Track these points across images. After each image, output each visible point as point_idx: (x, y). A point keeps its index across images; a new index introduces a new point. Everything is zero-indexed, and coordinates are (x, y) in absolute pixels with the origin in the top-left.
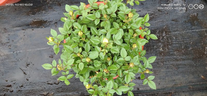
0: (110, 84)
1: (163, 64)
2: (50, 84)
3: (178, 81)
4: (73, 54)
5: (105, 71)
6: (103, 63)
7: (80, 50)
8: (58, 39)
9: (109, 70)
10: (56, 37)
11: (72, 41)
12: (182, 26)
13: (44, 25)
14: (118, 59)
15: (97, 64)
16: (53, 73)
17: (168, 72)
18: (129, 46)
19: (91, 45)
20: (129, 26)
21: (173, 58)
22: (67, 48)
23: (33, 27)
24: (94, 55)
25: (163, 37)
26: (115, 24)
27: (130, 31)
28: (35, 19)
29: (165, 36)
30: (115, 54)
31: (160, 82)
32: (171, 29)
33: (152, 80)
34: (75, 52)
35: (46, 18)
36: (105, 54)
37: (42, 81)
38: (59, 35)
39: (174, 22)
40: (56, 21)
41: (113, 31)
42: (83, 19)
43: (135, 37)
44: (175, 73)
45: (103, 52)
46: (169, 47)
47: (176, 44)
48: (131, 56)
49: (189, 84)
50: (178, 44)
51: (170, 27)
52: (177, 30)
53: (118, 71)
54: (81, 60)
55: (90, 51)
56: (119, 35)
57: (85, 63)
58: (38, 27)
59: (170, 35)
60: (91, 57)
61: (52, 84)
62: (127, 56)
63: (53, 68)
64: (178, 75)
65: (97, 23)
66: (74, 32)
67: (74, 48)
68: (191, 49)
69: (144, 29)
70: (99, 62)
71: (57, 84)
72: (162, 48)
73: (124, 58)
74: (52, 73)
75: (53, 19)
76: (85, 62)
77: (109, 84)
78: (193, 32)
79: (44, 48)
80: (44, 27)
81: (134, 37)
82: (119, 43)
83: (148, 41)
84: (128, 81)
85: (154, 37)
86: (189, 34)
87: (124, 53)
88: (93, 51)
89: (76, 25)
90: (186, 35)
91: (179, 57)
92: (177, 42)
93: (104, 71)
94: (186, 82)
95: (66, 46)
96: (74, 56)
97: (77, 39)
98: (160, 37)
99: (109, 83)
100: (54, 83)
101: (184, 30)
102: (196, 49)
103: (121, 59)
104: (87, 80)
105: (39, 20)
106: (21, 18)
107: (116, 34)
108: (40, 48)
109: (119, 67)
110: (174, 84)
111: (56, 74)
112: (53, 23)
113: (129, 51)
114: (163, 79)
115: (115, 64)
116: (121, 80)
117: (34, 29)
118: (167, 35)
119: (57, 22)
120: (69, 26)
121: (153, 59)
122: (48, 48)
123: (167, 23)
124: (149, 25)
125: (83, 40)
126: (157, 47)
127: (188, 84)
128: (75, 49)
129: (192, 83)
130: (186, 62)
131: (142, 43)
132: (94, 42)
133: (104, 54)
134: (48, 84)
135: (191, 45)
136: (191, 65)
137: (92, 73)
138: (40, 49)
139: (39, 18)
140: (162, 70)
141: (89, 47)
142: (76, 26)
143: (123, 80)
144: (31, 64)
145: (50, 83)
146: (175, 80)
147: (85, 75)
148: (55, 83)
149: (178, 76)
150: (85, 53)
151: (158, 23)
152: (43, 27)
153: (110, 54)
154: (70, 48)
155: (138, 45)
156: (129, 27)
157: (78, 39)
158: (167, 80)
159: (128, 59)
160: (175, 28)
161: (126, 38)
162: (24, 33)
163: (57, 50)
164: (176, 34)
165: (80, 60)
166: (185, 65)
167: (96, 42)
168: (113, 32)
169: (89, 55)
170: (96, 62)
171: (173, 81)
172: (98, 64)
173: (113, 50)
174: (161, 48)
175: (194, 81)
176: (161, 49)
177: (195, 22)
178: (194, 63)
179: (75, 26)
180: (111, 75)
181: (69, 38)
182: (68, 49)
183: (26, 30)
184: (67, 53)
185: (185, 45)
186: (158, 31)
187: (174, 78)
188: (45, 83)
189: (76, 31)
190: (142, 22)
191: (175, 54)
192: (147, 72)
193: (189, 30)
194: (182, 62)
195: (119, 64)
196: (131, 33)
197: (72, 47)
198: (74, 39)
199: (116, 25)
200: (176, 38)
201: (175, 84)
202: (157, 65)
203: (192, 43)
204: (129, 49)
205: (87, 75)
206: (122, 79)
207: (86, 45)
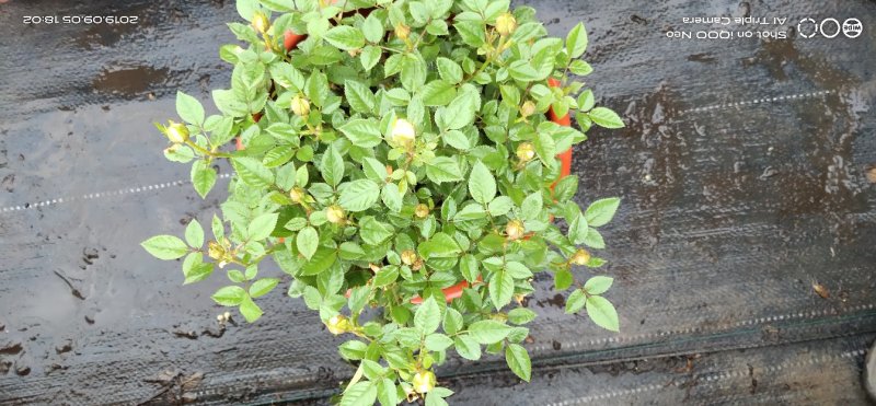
0: (429, 311)
1: (655, 240)
2: (187, 336)
3: (717, 308)
4: (272, 193)
5: (407, 261)
6: (399, 230)
7: (303, 174)
8: (209, 134)
9: (423, 258)
10: (200, 124)
11: (266, 141)
12: (732, 79)
13: (153, 88)
14: (459, 208)
15: (372, 230)
16: (190, 275)
17: (679, 271)
18: (503, 154)
19: (348, 158)
20: (502, 73)
21: (698, 214)
22: (245, 168)
23: (105, 97)
24: (359, 196)
25: (655, 128)
26: (443, 62)
27: (507, 91)
28: (115, 63)
29: (661, 124)
30: (444, 184)
31: (644, 317)
32: (684, 95)
33: (600, 295)
34: (280, 185)
35: (163, 58)
36: (405, 188)
37: (153, 324)
38: (213, 118)
39: (699, 64)
40: (206, 70)
41: (434, 95)
42: (312, 51)
43: (529, 118)
44: (705, 274)
45: (397, 182)
46: (680, 169)
47: (708, 155)
48: (514, 197)
49: (762, 320)
50: (715, 154)
51: (680, 87)
52: (712, 99)
53: (462, 261)
54: (307, 218)
55: (346, 179)
56: (461, 108)
57: (322, 230)
58: (128, 98)
59: (681, 118)
60: (347, 205)
61: (194, 337)
62: (498, 194)
63: (189, 252)
64: (718, 285)
65: (368, 61)
66: (275, 105)
67: (277, 167)
68: (770, 173)
69: (568, 84)
70: (383, 226)
71: (215, 336)
72: (651, 172)
73: (485, 205)
74: (186, 274)
75: (191, 64)
76: (323, 226)
77: (423, 312)
78: (777, 103)
79: (157, 187)
80: (153, 94)
81: (525, 115)
82: (462, 142)
83: (583, 135)
84: (502, 295)
85: (610, 119)
86: (762, 114)
87: (482, 183)
88: (357, 178)
89: (284, 74)
90: (748, 119)
91: (721, 210)
92: (712, 149)
93: (402, 263)
94: (751, 312)
95: (244, 161)
96: (278, 202)
97: (288, 129)
98: (642, 129)
99: (427, 309)
100: (204, 330)
101: (740, 95)
102: (788, 173)
103: (469, 209)
104: (335, 303)
105: (131, 66)
106: (53, 60)
107: (446, 106)
108: (141, 187)
109: (465, 243)
110: (701, 319)
111: (203, 278)
112: (194, 77)
113: (504, 176)
114: (657, 301)
115: (446, 232)
116: (477, 299)
117: (112, 106)
118: (671, 121)
119: (208, 76)
120: (253, 78)
121: (607, 209)
122: (175, 184)
123: (669, 68)
124: (586, 69)
125: (314, 136)
126: (630, 171)
127: (759, 317)
128: (280, 172)
129: (777, 314)
130: (750, 229)
131: (559, 141)
132: (357, 139)
133: (400, 190)
134: (180, 335)
135: (771, 156)
136: (769, 243)
137: (356, 276)
138: (138, 190)
139: (130, 57)
140: (654, 266)
141: (340, 166)
142: (285, 78)
143: (483, 300)
144: (101, 254)
145: (185, 332)
146: (705, 305)
147: (327, 280)
148: (207, 332)
149: (720, 288)
150: (321, 191)
151: (634, 70)
152: (151, 96)
153: (427, 191)
154: (261, 167)
155: (540, 149)
156: (501, 76)
157: (293, 132)
158: (671, 307)
159: (500, 206)
160: (702, 89)
161: (493, 124)
162: (71, 122)
163: (205, 179)
164: (708, 113)
165: (302, 219)
166: (746, 240)
167: (367, 138)
168: (437, 99)
169: (337, 197)
170: (368, 226)
171: (699, 307)
172: (377, 234)
173: (437, 169)
174: (645, 175)
175: (782, 307)
176: (648, 177)
177: (784, 63)
178: (785, 233)
179: (280, 82)
180: (433, 278)
181: (252, 130)
182: (250, 172)
183: (77, 109)
184: (249, 188)
185: (746, 160)
186: (633, 103)
187: (702, 295)
188: (165, 331)
189: (282, 99)
190: (559, 58)
191: (705, 197)
192: (582, 260)
193: (759, 96)
194: (732, 229)
195: (465, 229)
196: (511, 99)
197: (267, 165)
198: (275, 130)
199: (450, 68)
200: (707, 129)
201: (707, 322)
202: (633, 245)
203: (773, 151)
204: (503, 168)
205: (336, 281)
206: (482, 294)
207: (326, 155)
